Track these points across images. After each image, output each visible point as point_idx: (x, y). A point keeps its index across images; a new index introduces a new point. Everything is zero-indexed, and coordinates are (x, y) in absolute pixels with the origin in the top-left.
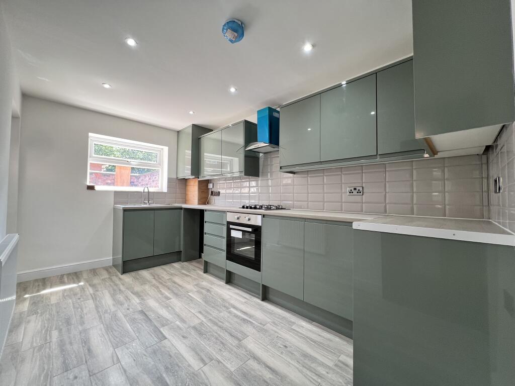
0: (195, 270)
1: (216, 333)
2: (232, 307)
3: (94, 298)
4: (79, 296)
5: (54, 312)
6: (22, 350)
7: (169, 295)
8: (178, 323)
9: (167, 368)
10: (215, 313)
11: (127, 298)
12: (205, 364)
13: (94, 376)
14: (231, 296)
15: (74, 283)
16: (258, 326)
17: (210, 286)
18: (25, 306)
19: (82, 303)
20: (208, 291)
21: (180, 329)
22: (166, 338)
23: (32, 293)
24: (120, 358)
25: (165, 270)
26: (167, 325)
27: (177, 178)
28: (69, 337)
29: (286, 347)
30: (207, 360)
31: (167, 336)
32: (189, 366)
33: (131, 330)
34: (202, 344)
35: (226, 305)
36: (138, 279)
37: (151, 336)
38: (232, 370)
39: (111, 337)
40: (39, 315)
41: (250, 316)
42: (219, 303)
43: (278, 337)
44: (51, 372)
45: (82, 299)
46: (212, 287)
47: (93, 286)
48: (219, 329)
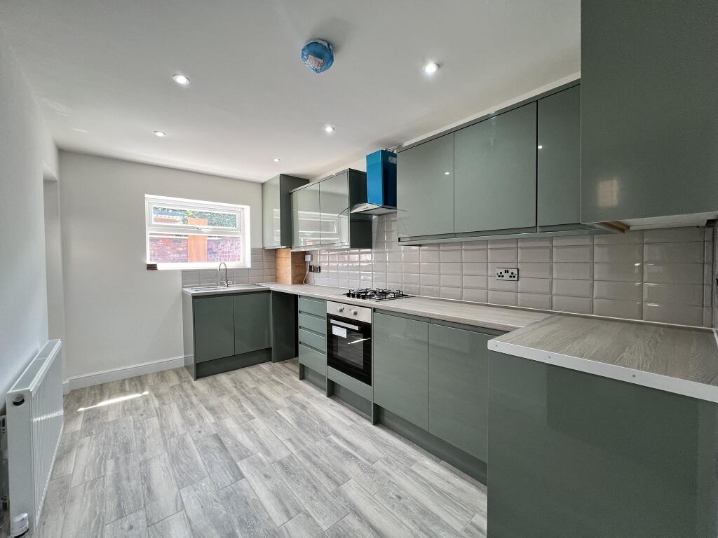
0: (288, 375)
1: (309, 472)
2: (333, 433)
3: (160, 414)
4: (141, 411)
5: (111, 434)
6: (72, 486)
7: (252, 413)
8: (260, 455)
9: (241, 521)
10: (309, 442)
11: (199, 416)
12: (290, 518)
13: (153, 526)
14: (334, 417)
15: (137, 391)
16: (365, 464)
17: (306, 399)
18: (78, 425)
19: (145, 421)
20: (303, 407)
21: (263, 464)
22: (244, 477)
23: (88, 405)
24: (184, 502)
25: (250, 374)
26: (246, 457)
27: (264, 248)
28: (127, 471)
29: (399, 498)
30: (293, 513)
31: (245, 473)
32: (270, 519)
33: (201, 463)
34: (288, 487)
35: (325, 431)
36: (215, 387)
37: (226, 473)
38: (325, 528)
39: (176, 472)
40: (94, 436)
41: (356, 448)
42: (315, 426)
43: (390, 481)
44: (103, 518)
45: (144, 416)
46: (308, 401)
47: (158, 396)
48: (313, 466)
